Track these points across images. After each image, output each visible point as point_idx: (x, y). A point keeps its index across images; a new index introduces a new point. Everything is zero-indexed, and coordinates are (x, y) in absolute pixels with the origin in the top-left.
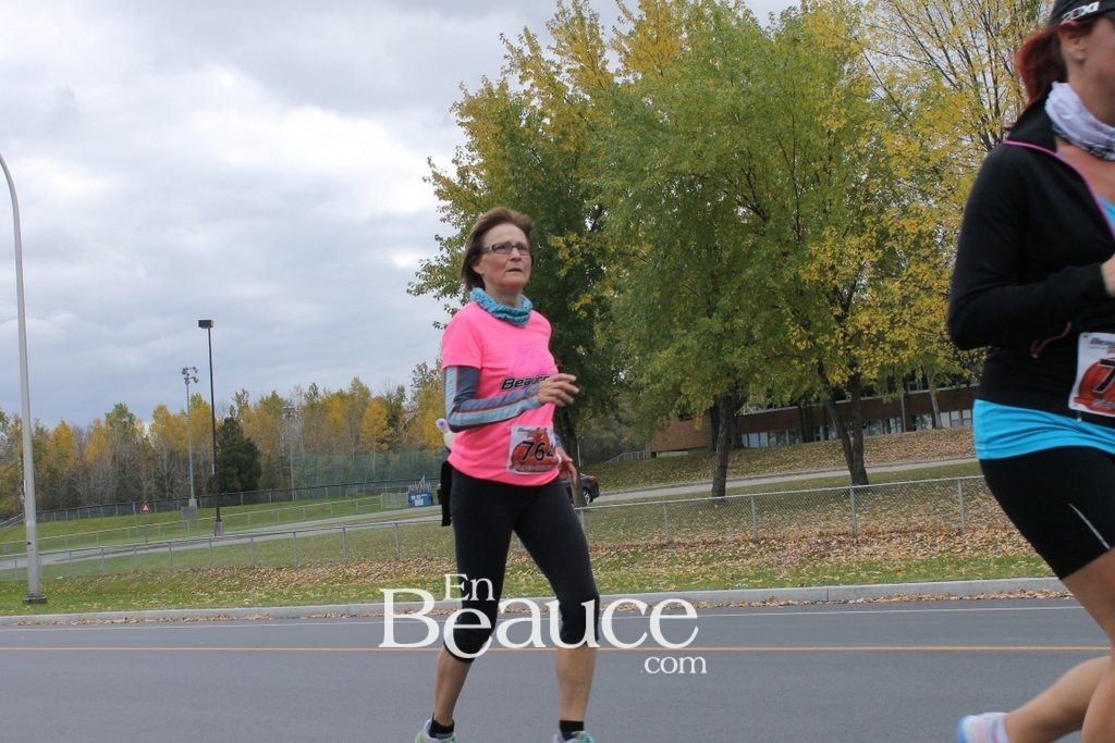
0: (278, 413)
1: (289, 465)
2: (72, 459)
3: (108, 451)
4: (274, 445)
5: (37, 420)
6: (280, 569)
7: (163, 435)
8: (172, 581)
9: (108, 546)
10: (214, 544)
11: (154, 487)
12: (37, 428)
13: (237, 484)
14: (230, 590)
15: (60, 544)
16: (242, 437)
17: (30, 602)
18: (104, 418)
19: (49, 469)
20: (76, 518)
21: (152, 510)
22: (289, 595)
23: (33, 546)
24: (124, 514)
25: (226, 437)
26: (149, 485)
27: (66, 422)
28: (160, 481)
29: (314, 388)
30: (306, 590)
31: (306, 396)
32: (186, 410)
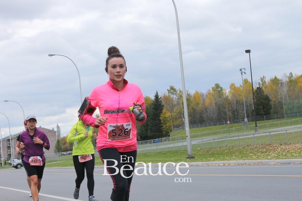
0: (277, 84)
1: (283, 105)
2: (201, 105)
3: (214, 102)
4: (276, 97)
5: (187, 91)
6: (281, 145)
7: (234, 95)
8: (240, 149)
9: (216, 137)
10: (255, 135)
11: (231, 115)
12: (188, 94)
13: (263, 112)
14: (263, 153)
15: (198, 136)
16: (264, 94)
17: (188, 158)
18: (211, 89)
19: (193, 109)
20: (203, 127)
21: (231, 123)
22: (286, 155)
23: (189, 137)
24: (220, 125)
25: (258, 94)
26: (229, 113)
27: (198, 91)
28: (233, 112)
29: (291, 74)
30: (292, 153)
31: (288, 77)
32: (242, 85)
